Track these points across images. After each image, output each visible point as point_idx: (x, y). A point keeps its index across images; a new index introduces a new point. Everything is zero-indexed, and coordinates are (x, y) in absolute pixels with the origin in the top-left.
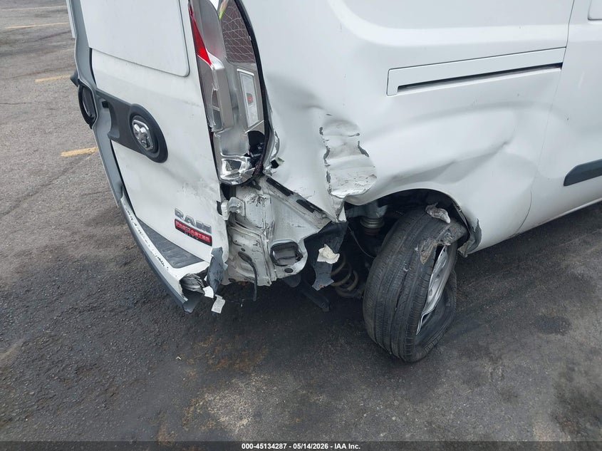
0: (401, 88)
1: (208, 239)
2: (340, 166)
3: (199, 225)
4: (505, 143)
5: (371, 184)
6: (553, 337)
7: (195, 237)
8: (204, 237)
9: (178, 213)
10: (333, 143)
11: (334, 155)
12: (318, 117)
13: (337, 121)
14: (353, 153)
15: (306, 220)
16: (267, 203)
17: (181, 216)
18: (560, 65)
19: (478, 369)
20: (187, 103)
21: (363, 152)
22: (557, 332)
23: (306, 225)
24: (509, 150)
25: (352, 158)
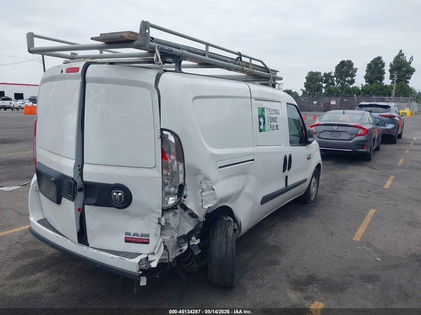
0: (220, 168)
1: (147, 240)
2: (205, 196)
3: (142, 235)
4: (244, 187)
5: (215, 202)
6: (276, 266)
7: (139, 243)
8: (145, 240)
9: (126, 234)
10: (204, 187)
11: (205, 191)
12: (200, 178)
13: (206, 179)
14: (210, 190)
15: (189, 223)
16: (179, 215)
17: (130, 234)
18: (253, 160)
19: (258, 283)
20: (152, 177)
21: (213, 189)
22: (277, 264)
23: (189, 226)
24: (245, 190)
25: (209, 192)
